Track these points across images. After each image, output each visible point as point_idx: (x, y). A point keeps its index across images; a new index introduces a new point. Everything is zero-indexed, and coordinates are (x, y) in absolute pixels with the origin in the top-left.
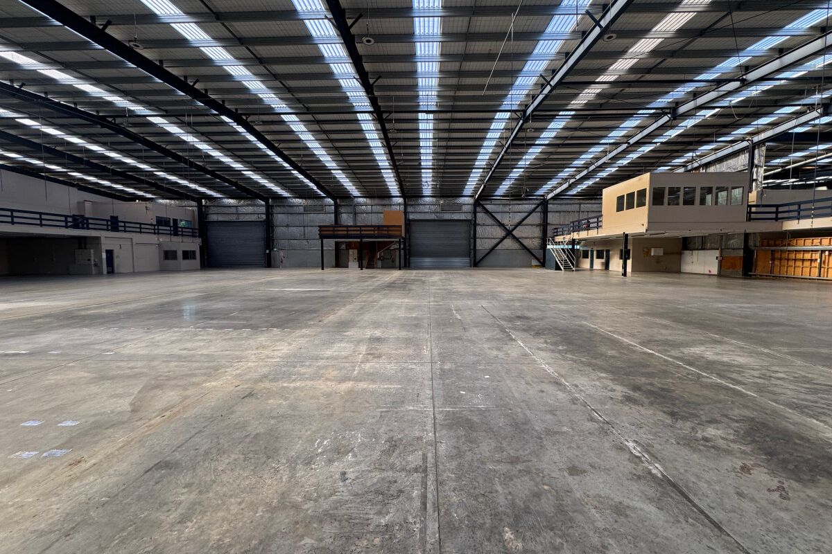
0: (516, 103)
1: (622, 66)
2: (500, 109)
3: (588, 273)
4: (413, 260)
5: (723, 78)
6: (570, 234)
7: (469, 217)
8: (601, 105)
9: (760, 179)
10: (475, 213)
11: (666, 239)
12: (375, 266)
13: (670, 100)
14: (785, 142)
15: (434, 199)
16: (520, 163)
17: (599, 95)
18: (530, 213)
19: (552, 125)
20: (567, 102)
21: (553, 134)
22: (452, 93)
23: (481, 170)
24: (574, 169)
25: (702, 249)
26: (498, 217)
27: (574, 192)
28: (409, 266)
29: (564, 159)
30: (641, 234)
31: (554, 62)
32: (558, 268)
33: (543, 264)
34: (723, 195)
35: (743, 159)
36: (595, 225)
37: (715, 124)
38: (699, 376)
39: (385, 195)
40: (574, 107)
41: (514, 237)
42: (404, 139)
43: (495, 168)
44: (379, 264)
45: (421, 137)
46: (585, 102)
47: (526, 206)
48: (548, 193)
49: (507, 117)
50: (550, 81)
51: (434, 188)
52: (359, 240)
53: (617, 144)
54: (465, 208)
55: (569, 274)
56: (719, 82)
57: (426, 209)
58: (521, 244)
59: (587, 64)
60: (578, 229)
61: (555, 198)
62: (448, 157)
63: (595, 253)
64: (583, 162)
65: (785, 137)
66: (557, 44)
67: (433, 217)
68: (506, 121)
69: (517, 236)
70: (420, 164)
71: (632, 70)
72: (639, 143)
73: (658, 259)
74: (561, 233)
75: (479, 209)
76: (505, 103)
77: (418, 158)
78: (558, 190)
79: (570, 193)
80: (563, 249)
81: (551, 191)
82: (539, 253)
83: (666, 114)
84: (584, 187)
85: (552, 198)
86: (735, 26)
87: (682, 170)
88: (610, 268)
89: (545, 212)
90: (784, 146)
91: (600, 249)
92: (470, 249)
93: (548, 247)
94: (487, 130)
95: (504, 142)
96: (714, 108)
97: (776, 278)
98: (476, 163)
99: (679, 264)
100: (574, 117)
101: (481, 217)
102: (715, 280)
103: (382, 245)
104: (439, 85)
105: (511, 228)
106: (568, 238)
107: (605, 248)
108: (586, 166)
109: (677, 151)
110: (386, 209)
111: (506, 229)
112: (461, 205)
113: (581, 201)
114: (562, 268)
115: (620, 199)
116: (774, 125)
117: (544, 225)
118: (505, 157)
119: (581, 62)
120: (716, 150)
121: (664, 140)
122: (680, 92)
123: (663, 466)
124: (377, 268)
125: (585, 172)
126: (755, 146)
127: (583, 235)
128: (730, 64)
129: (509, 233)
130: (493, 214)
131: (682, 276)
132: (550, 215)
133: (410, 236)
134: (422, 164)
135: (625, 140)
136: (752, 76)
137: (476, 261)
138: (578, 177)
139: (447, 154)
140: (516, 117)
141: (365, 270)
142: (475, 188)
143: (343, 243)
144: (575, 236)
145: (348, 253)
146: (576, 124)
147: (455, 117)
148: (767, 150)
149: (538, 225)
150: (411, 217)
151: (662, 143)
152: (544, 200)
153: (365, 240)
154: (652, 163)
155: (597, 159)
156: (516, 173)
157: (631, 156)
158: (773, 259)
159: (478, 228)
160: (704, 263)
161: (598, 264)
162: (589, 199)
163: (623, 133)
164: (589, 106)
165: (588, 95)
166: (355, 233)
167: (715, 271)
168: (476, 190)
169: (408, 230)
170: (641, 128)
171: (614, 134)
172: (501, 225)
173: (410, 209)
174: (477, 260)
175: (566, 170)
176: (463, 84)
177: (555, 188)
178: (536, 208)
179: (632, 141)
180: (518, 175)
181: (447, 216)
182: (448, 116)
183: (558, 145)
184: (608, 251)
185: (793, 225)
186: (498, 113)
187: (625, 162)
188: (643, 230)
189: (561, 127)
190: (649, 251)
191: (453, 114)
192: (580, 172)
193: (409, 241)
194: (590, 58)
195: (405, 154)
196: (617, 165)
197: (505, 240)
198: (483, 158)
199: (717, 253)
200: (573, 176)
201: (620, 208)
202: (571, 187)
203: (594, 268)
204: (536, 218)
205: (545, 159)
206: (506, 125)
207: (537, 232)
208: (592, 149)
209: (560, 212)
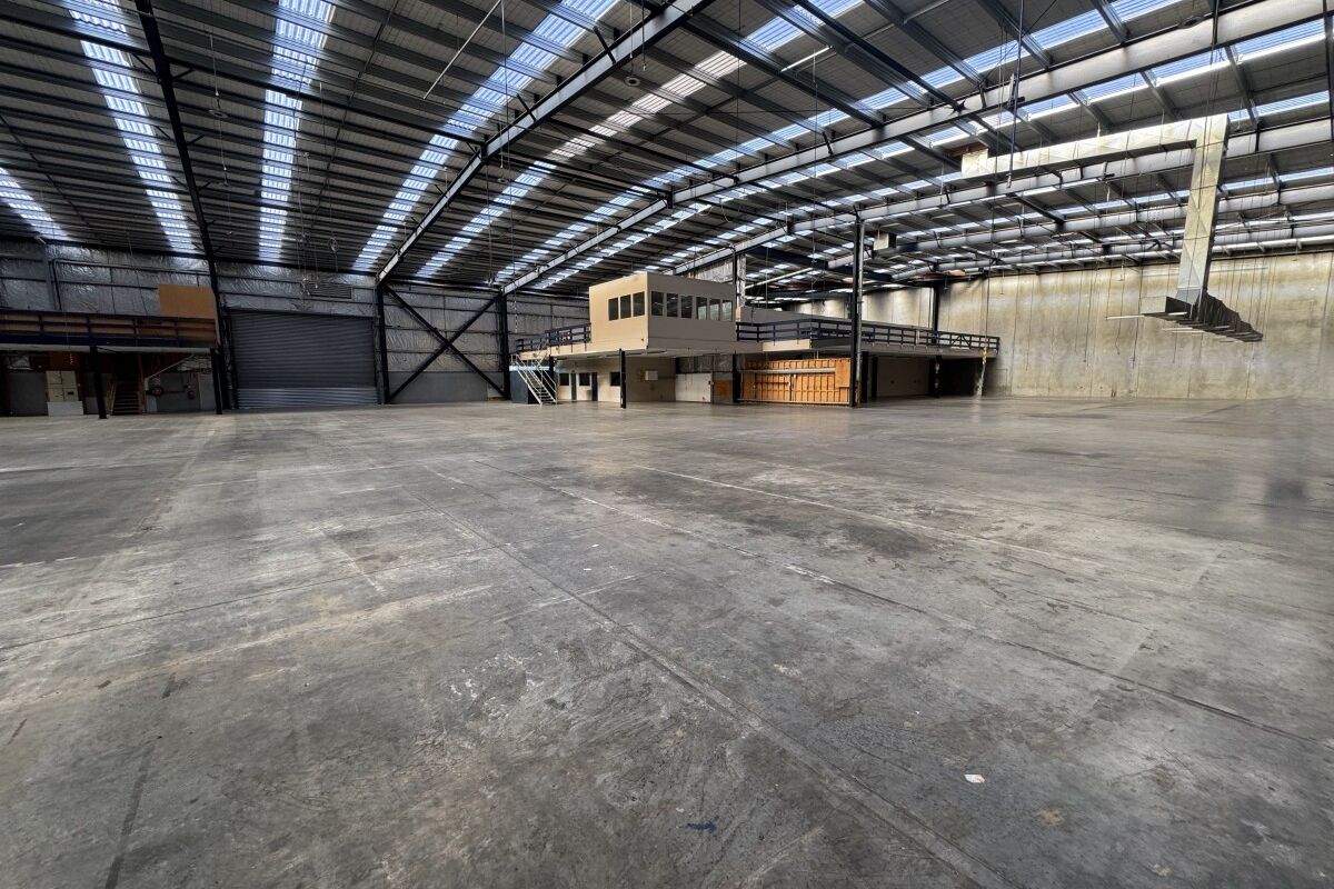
0: (471, 127)
1: (623, 120)
2: (441, 129)
3: (571, 405)
4: (244, 392)
5: (720, 170)
6: (545, 349)
7: (369, 312)
8: (591, 166)
9: (743, 294)
10: (380, 305)
11: (665, 359)
12: (142, 408)
13: (667, 182)
14: (760, 256)
15: (288, 272)
16: (465, 228)
17: (590, 151)
18: (479, 313)
19: (522, 178)
20: (548, 149)
21: (522, 193)
22: (352, 73)
23: (395, 229)
24: (547, 252)
25: (695, 372)
26: (426, 315)
27: (543, 286)
28: (237, 407)
29: (535, 234)
30: (639, 352)
31: (538, 82)
32: (532, 400)
33: (506, 394)
34: (715, 308)
35: (727, 269)
36: (582, 337)
37: (705, 222)
38: (786, 501)
39: (154, 247)
40: (556, 159)
41: (456, 352)
42: (223, 133)
43: (425, 230)
44: (152, 403)
45: (267, 139)
46: (572, 155)
47: (472, 301)
48: (506, 284)
49: (452, 147)
50: (533, 109)
51: (287, 249)
52: (86, 348)
53: (604, 226)
54: (357, 295)
55: (551, 409)
56: (715, 174)
57: (272, 288)
58: (468, 363)
59: (587, 103)
60: (555, 340)
61: (518, 291)
62: (326, 193)
63: (577, 377)
64: (559, 243)
65: (758, 250)
66: (547, 58)
67: (287, 306)
68: (450, 153)
69: (461, 349)
70: (258, 195)
71: (634, 130)
72: (631, 230)
73: (653, 385)
74: (529, 347)
75: (386, 299)
76: (452, 121)
77: (256, 181)
78: (522, 281)
79: (538, 287)
80: (536, 372)
81: (511, 280)
82: (498, 379)
83: (661, 198)
84: (558, 280)
85: (512, 292)
86: (740, 116)
87: (670, 273)
88: (599, 399)
89: (503, 314)
90: (757, 260)
91: (584, 371)
92: (376, 372)
93: (512, 368)
94: (414, 160)
95: (444, 189)
96: (706, 203)
97: (759, 403)
98: (386, 215)
99: (673, 389)
100: (554, 174)
101: (392, 314)
102: (708, 408)
103: (152, 363)
104: (326, 50)
105: (450, 335)
106: (541, 355)
107: (591, 371)
108: (564, 250)
109: (667, 248)
110: (158, 280)
111: (441, 337)
112: (349, 289)
113: (554, 301)
114: (539, 400)
115: (613, 302)
116: (752, 235)
117: (502, 334)
118: (444, 214)
119: (582, 98)
120: (702, 253)
121: (656, 232)
122: (679, 174)
123: (829, 576)
124: (146, 413)
125: (561, 259)
126: (737, 255)
127: (565, 351)
128: (727, 156)
129: (446, 345)
130: (415, 310)
131: (677, 405)
132: (511, 320)
133: (232, 342)
134: (264, 195)
135: (615, 222)
136: (745, 176)
137: (389, 392)
138: (552, 264)
139: (325, 186)
140: (469, 150)
141: (112, 421)
142: (379, 259)
143: (21, 354)
144: (554, 352)
145: (44, 380)
146: (555, 184)
147: (351, 121)
148: (747, 262)
149: (492, 334)
150: (232, 302)
151: (653, 234)
152: (500, 293)
153: (103, 348)
154: (641, 259)
155: (580, 242)
156: (457, 245)
157: (618, 244)
158: (756, 383)
159: (389, 333)
160: (696, 389)
161: (583, 392)
162: (563, 299)
163: (612, 212)
164: (575, 162)
165: (576, 147)
166: (73, 330)
167: (708, 399)
168: (381, 263)
169: (225, 332)
170: (635, 210)
171: (602, 210)
172: (432, 330)
173: (225, 286)
174: (392, 391)
175: (536, 250)
176: (379, 63)
177: (518, 276)
178: (487, 306)
179: (624, 225)
180: (461, 248)
181: (320, 307)
182: (337, 113)
183: (527, 211)
184: (595, 375)
185: (770, 347)
186: (437, 136)
187: (611, 252)
188: (643, 346)
189: (534, 184)
190: (643, 376)
191: (349, 113)
192: (555, 257)
193: (232, 354)
194: (592, 97)
195: (231, 169)
196: (602, 255)
197: (441, 357)
198: (400, 208)
199: (709, 377)
200: (544, 262)
201: (613, 316)
202: (541, 277)
203: (578, 399)
204: (488, 322)
205: (507, 230)
206: (448, 160)
207: (491, 344)
208: (573, 227)
209: (524, 314)
